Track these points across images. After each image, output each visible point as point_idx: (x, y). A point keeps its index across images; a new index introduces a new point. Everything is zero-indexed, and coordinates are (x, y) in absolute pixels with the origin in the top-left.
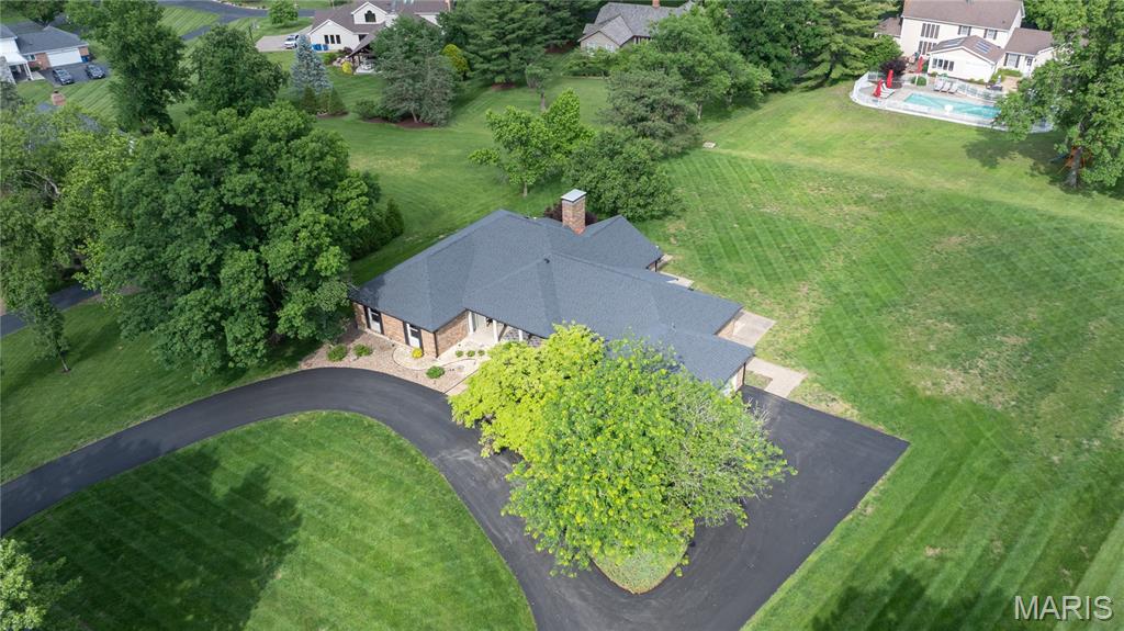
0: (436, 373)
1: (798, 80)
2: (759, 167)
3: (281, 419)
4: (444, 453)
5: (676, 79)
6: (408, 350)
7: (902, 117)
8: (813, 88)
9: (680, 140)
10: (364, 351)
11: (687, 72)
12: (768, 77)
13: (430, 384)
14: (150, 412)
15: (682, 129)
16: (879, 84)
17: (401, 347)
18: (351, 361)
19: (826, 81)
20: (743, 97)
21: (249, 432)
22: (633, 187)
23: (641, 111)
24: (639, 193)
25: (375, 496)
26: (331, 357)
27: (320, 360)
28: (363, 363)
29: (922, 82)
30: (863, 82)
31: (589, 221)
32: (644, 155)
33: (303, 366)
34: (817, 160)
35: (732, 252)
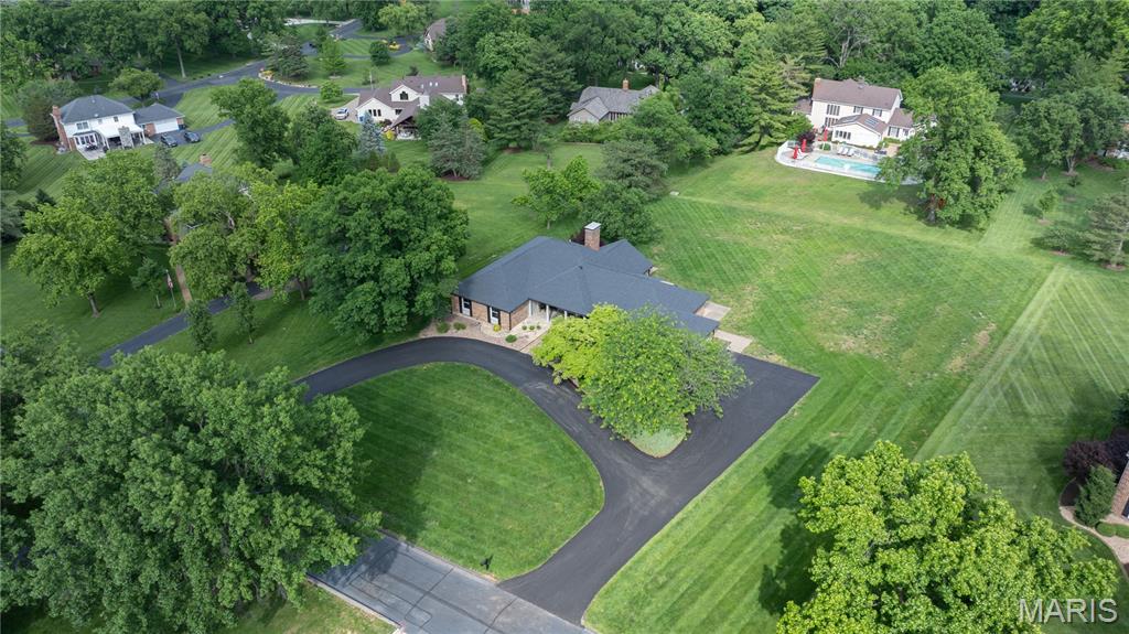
0: (511, 339)
1: (736, 146)
2: (712, 208)
3: (416, 367)
4: (526, 385)
5: (651, 147)
6: (489, 326)
7: (813, 173)
8: (747, 152)
9: (655, 190)
10: (460, 327)
11: (658, 141)
12: (715, 145)
13: (509, 345)
14: (324, 365)
15: (656, 182)
16: (796, 149)
17: (485, 324)
18: (452, 333)
19: (756, 146)
20: (698, 159)
21: (395, 375)
22: (629, 222)
23: (628, 169)
24: (633, 226)
25: (487, 409)
26: (440, 330)
27: (431, 332)
28: (461, 334)
29: (827, 148)
30: (784, 148)
31: (601, 244)
32: (636, 199)
33: (422, 336)
34: (753, 204)
35: (698, 266)
